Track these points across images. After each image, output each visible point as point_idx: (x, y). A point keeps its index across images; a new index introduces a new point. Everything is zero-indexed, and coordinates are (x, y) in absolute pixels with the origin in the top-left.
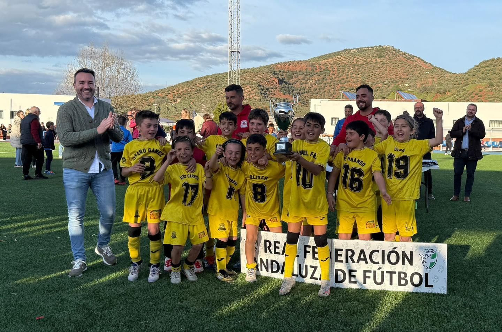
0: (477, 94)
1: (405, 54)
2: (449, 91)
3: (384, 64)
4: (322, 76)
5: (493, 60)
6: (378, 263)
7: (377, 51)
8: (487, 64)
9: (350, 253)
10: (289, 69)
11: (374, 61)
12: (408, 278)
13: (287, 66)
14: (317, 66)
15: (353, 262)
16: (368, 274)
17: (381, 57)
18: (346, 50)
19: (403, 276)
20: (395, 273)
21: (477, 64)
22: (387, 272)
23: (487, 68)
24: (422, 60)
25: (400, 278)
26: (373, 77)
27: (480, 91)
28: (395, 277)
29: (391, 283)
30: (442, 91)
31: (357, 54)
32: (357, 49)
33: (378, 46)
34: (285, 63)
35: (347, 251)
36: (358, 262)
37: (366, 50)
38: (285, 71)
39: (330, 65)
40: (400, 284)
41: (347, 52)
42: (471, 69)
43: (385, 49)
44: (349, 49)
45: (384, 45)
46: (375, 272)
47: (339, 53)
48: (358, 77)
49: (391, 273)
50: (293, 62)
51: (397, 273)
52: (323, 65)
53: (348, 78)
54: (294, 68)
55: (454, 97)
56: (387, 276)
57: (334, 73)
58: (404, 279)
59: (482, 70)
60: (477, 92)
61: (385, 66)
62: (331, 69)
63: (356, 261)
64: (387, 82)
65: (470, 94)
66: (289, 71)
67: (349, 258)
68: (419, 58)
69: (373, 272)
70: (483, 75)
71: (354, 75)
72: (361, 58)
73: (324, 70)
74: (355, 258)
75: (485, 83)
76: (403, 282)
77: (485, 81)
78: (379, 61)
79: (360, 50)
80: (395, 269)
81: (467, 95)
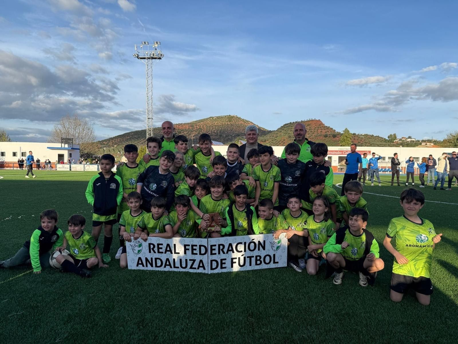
0: (282, 142)
1: (243, 120)
2: (268, 140)
3: (232, 125)
4: (198, 132)
5: (291, 123)
6: (241, 251)
7: (228, 118)
8: (287, 126)
9: (221, 247)
10: (179, 128)
11: (226, 123)
12: (262, 260)
13: (178, 126)
14: (195, 126)
15: (224, 253)
16: (234, 260)
17: (230, 121)
18: (211, 117)
19: (258, 258)
20: (253, 257)
21: (282, 126)
22: (248, 257)
23: (287, 128)
24: (253, 123)
25: (256, 260)
26: (226, 132)
27: (284, 140)
28: (253, 260)
29: (250, 265)
30: (263, 140)
31: (217, 120)
32: (217, 117)
33: (228, 115)
34: (177, 124)
35: (219, 245)
36: (227, 253)
37: (222, 118)
38: (177, 129)
39: (202, 126)
40: (256, 264)
41: (211, 119)
42: (279, 128)
43: (233, 117)
44: (212, 117)
45: (232, 115)
46: (239, 258)
47: (207, 119)
48: (217, 133)
49: (250, 258)
50: (181, 124)
51: (255, 257)
52: (198, 126)
53: (212, 133)
54: (182, 127)
55: (270, 144)
56: (248, 260)
57: (204, 130)
58: (259, 260)
59: (285, 129)
60: (282, 141)
61: (232, 126)
62: (203, 128)
63: (226, 252)
64: (234, 135)
65: (279, 142)
66: (179, 129)
67: (221, 251)
68: (251, 122)
69: (238, 258)
70: (285, 132)
71: (215, 131)
72: (219, 122)
73: (199, 129)
74: (225, 250)
75: (287, 136)
76: (258, 262)
77: (287, 135)
78: (229, 123)
79: (218, 118)
80: (253, 254)
81: (277, 142)
